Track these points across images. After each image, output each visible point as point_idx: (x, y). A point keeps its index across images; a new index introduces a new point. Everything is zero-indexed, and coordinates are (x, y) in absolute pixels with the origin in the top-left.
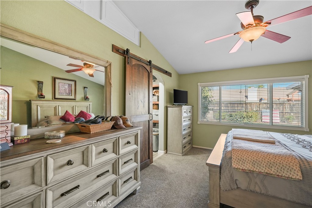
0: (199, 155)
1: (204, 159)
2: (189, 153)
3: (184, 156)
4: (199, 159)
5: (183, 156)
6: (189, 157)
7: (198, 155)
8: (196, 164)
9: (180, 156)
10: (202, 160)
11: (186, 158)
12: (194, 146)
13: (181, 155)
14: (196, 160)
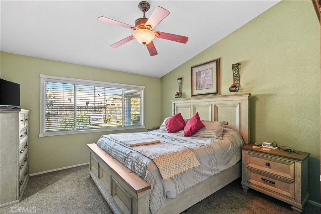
0: (53, 185)
1: (64, 187)
2: (31, 191)
3: (25, 200)
4: (57, 192)
5: (20, 202)
6: (37, 197)
7: (50, 186)
8: (60, 202)
9: (17, 203)
10: (63, 191)
11: (30, 202)
12: (31, 175)
13: (18, 201)
14: (52, 196)
